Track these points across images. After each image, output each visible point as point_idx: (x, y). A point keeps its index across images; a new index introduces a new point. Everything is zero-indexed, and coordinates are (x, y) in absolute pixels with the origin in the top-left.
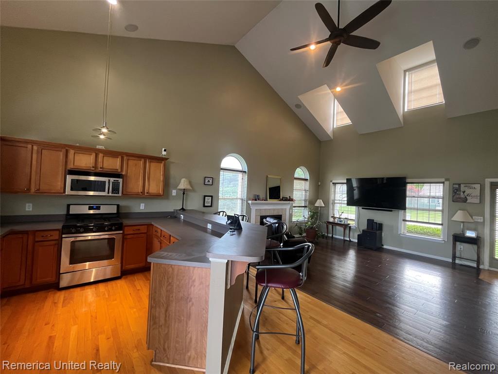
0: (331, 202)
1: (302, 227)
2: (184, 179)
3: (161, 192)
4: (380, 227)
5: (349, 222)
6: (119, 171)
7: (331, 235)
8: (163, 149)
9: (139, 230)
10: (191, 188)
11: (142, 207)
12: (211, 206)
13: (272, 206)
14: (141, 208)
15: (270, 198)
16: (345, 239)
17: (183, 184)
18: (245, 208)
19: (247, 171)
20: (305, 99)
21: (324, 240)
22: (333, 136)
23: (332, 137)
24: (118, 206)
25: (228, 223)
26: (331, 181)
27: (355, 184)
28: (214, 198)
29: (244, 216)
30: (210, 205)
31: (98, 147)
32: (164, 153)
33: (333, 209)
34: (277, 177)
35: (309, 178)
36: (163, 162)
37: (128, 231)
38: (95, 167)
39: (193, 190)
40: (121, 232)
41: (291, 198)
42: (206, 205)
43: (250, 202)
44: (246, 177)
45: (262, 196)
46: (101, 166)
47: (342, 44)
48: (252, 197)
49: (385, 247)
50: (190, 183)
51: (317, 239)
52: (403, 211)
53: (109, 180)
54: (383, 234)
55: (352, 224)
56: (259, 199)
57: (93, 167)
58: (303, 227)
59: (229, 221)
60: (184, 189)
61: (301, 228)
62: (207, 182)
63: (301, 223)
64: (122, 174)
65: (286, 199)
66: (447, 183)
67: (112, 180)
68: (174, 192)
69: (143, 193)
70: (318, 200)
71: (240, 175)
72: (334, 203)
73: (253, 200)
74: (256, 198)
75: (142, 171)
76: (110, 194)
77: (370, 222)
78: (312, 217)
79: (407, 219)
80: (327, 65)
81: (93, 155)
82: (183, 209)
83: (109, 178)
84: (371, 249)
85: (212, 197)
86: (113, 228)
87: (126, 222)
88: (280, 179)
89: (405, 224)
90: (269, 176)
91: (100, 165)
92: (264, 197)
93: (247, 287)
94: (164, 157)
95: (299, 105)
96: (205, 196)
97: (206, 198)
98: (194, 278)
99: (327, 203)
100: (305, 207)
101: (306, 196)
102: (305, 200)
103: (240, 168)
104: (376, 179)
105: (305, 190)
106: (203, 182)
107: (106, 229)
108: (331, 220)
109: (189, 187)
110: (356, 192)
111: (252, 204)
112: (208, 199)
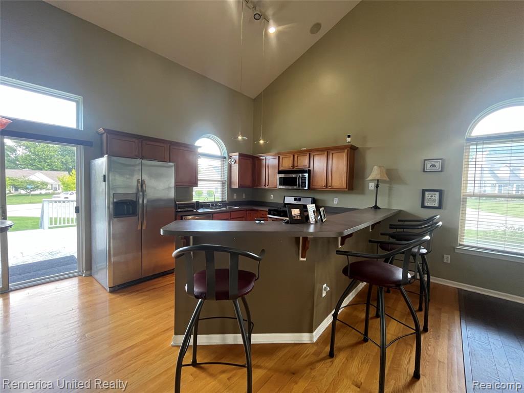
31: (302, 149)
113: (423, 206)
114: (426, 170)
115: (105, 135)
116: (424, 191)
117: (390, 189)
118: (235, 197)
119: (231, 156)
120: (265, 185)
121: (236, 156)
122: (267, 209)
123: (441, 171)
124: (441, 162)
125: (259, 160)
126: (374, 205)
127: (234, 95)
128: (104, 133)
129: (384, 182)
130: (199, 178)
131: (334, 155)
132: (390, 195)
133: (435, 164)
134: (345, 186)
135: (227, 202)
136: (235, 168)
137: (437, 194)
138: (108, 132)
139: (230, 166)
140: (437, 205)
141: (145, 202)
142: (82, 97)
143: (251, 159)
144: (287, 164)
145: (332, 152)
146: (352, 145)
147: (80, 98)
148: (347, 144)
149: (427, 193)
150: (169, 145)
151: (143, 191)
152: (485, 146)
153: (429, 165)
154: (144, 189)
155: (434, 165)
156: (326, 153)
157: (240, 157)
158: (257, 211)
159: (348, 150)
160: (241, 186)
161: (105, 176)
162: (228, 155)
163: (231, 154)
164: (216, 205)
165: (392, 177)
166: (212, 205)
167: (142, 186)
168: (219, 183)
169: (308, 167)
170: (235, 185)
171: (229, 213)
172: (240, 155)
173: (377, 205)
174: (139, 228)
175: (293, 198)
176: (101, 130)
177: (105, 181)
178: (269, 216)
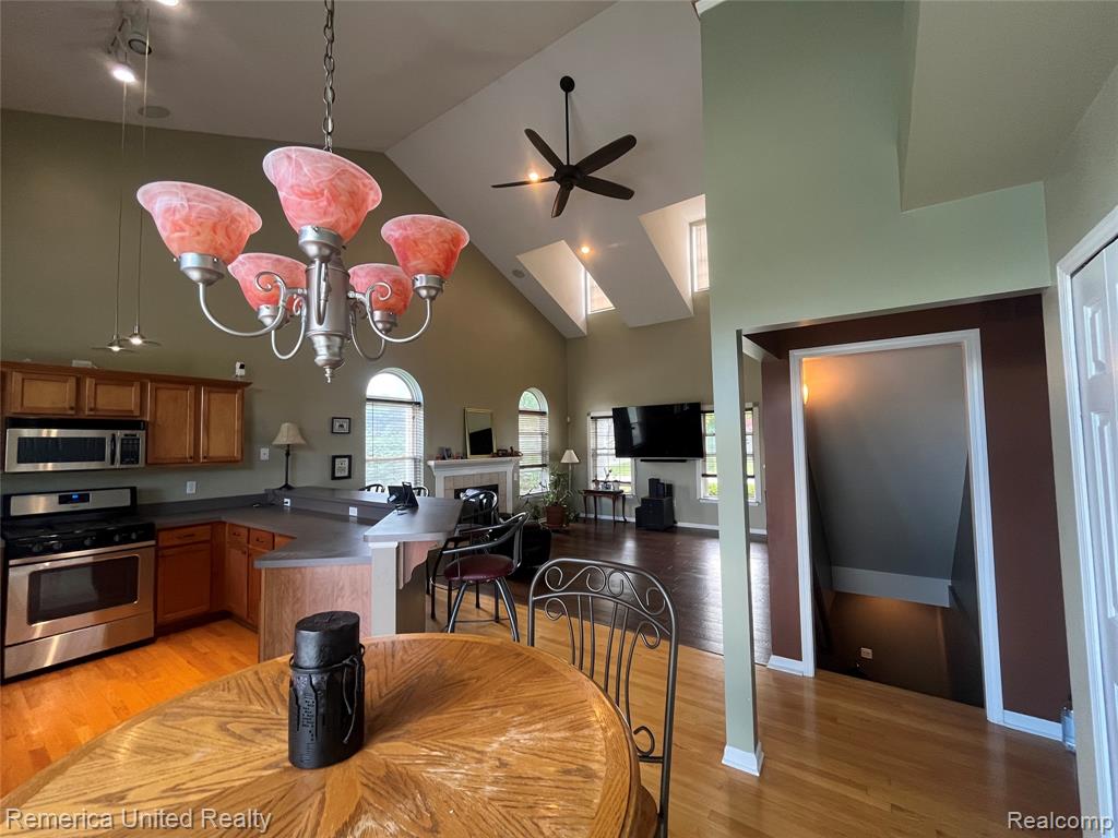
0: (590, 452)
1: (539, 504)
2: (286, 424)
3: (237, 454)
4: (669, 489)
5: (621, 488)
6: (137, 413)
7: (593, 516)
8: (238, 365)
9: (193, 535)
10: (302, 442)
11: (191, 489)
12: (349, 477)
13: (478, 469)
14: (188, 492)
15: (472, 454)
16: (616, 518)
17: (286, 435)
18: (422, 476)
19: (422, 401)
20: (531, 261)
21: (580, 526)
22: (588, 329)
23: (585, 332)
24: (133, 490)
25: (391, 500)
26: (589, 414)
27: (634, 418)
28: (354, 460)
29: (421, 488)
30: (346, 474)
32: (239, 372)
33: (595, 467)
34: (482, 411)
35: (547, 410)
36: (239, 391)
37: (166, 539)
38: (77, 407)
39: (308, 446)
40: (153, 543)
41: (515, 450)
42: (337, 475)
43: (432, 463)
44: (421, 413)
45: (456, 449)
46: (92, 405)
47: (575, 188)
48: (435, 453)
49: (679, 524)
50: (302, 432)
51: (567, 525)
52: (701, 460)
53: (114, 435)
54: (675, 502)
55: (627, 490)
56: (449, 457)
57: (72, 408)
58: (541, 505)
59: (394, 497)
60: (288, 445)
61: (536, 508)
62: (336, 428)
63: (537, 497)
64: (144, 422)
65: (504, 453)
66: (756, 409)
67: (120, 434)
68: (264, 453)
69: (195, 457)
70: (567, 452)
71: (408, 411)
72: (595, 455)
73: (437, 458)
74: (445, 455)
75: (190, 413)
76: (117, 465)
77: (654, 483)
78: (555, 484)
79: (708, 473)
80: (558, 214)
81: (72, 383)
82: (287, 487)
83: (114, 432)
84: (657, 530)
85: (349, 457)
86: (134, 536)
87: (159, 522)
88: (492, 414)
89: (706, 483)
90: (468, 410)
91: (87, 403)
92: (461, 450)
93: (433, 616)
94: (239, 379)
95: (520, 272)
96: (334, 458)
97: (337, 460)
98: (341, 584)
99: (582, 453)
100: (543, 466)
101: (543, 443)
102: (543, 454)
103: (407, 396)
104: (671, 407)
105: (542, 434)
106: (328, 429)
107: (117, 538)
108: (592, 487)
109: (299, 440)
110: (636, 433)
111: (436, 466)
112: (342, 464)
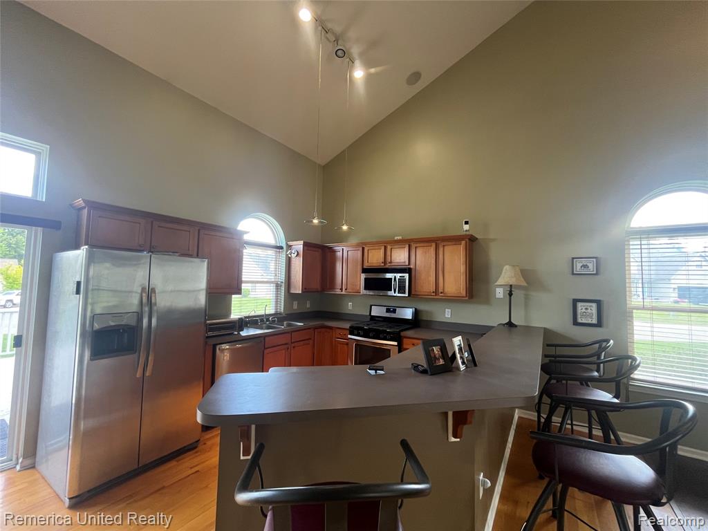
113: (576, 323)
114: (575, 272)
115: (85, 211)
116: (575, 302)
117: (527, 298)
118: (295, 306)
119: (291, 246)
120: (341, 289)
121: (299, 246)
122: (347, 325)
123: (596, 274)
124: (595, 262)
125: (333, 252)
126: (508, 321)
127: (296, 159)
128: (84, 208)
129: (519, 287)
130: (243, 279)
131: (446, 248)
132: (526, 305)
133: (588, 264)
134: (464, 293)
135: (284, 315)
136: (298, 265)
137: (594, 305)
138: (92, 205)
139: (289, 261)
140: (595, 321)
141: (153, 325)
142: (48, 147)
143: (320, 250)
144: (375, 258)
145: (443, 244)
146: (472, 235)
147: (45, 148)
148: (465, 233)
149: (579, 305)
150: (197, 228)
151: (151, 304)
152: (651, 242)
153: (579, 265)
154: (153, 301)
155: (586, 265)
156: (434, 245)
157: (306, 248)
158: (331, 328)
159: (466, 243)
160: (305, 289)
161: (79, 284)
162: (287, 243)
163: (291, 243)
164: (268, 320)
165: (530, 281)
166: (262, 320)
167: (149, 298)
168: (272, 285)
169: (407, 264)
170: (297, 288)
171: (289, 335)
172: (305, 245)
173: (512, 321)
174: (139, 374)
175: (385, 309)
176: (79, 202)
177: (78, 292)
178: (350, 336)
